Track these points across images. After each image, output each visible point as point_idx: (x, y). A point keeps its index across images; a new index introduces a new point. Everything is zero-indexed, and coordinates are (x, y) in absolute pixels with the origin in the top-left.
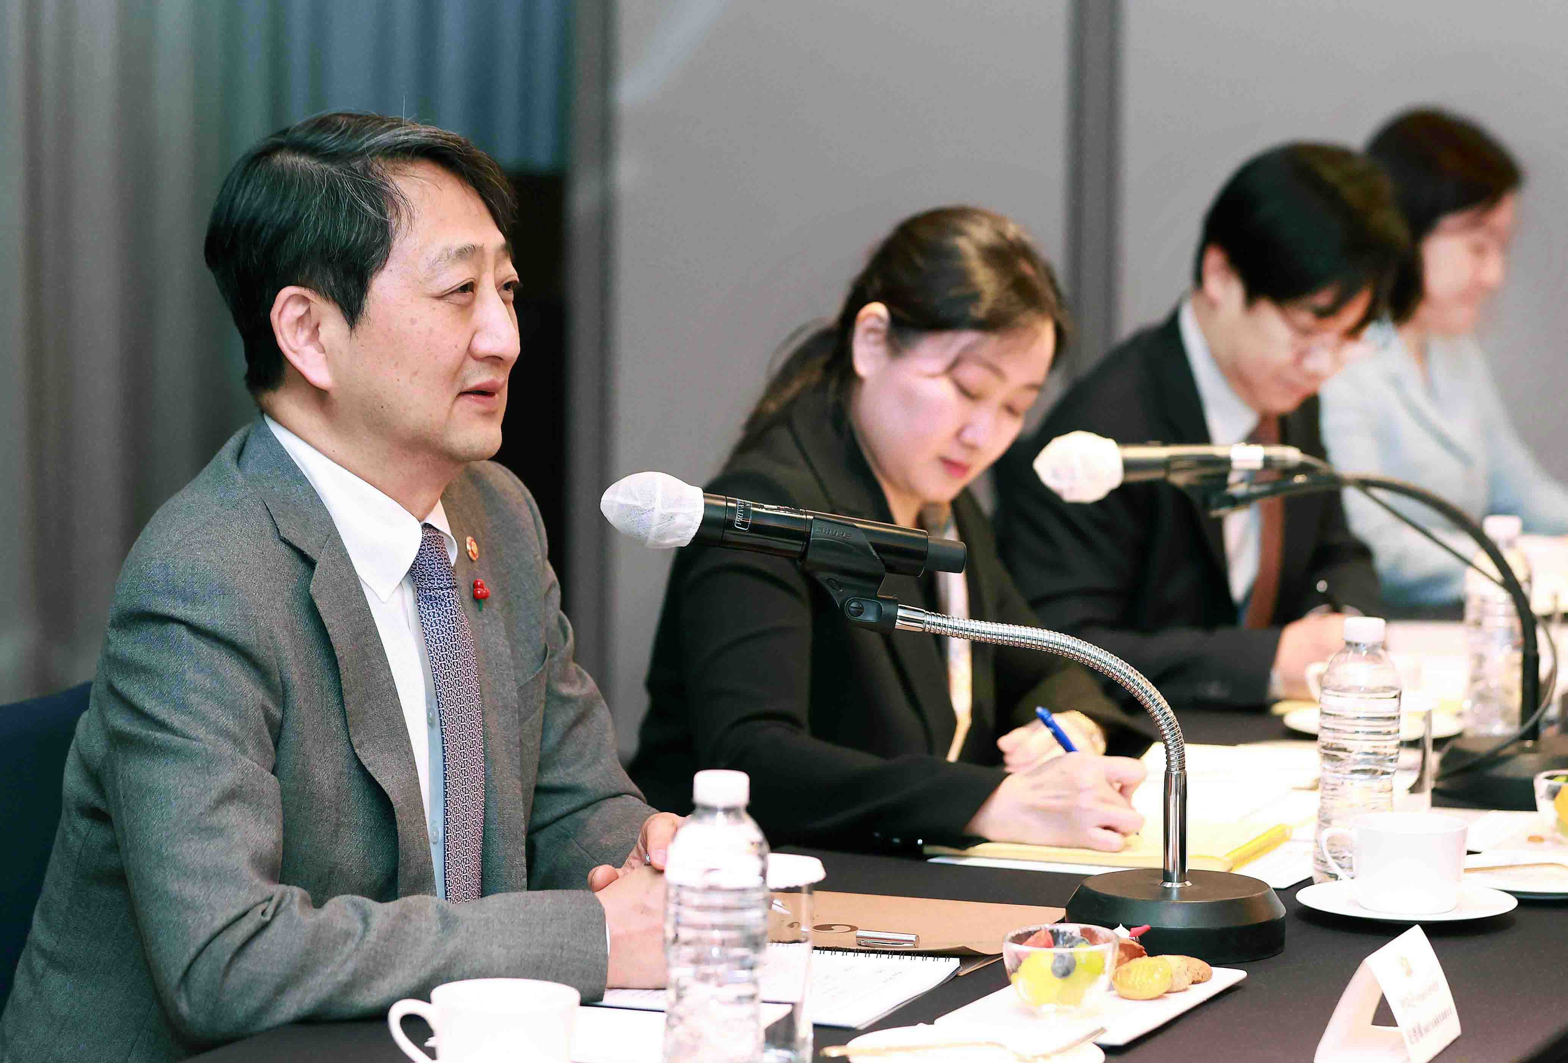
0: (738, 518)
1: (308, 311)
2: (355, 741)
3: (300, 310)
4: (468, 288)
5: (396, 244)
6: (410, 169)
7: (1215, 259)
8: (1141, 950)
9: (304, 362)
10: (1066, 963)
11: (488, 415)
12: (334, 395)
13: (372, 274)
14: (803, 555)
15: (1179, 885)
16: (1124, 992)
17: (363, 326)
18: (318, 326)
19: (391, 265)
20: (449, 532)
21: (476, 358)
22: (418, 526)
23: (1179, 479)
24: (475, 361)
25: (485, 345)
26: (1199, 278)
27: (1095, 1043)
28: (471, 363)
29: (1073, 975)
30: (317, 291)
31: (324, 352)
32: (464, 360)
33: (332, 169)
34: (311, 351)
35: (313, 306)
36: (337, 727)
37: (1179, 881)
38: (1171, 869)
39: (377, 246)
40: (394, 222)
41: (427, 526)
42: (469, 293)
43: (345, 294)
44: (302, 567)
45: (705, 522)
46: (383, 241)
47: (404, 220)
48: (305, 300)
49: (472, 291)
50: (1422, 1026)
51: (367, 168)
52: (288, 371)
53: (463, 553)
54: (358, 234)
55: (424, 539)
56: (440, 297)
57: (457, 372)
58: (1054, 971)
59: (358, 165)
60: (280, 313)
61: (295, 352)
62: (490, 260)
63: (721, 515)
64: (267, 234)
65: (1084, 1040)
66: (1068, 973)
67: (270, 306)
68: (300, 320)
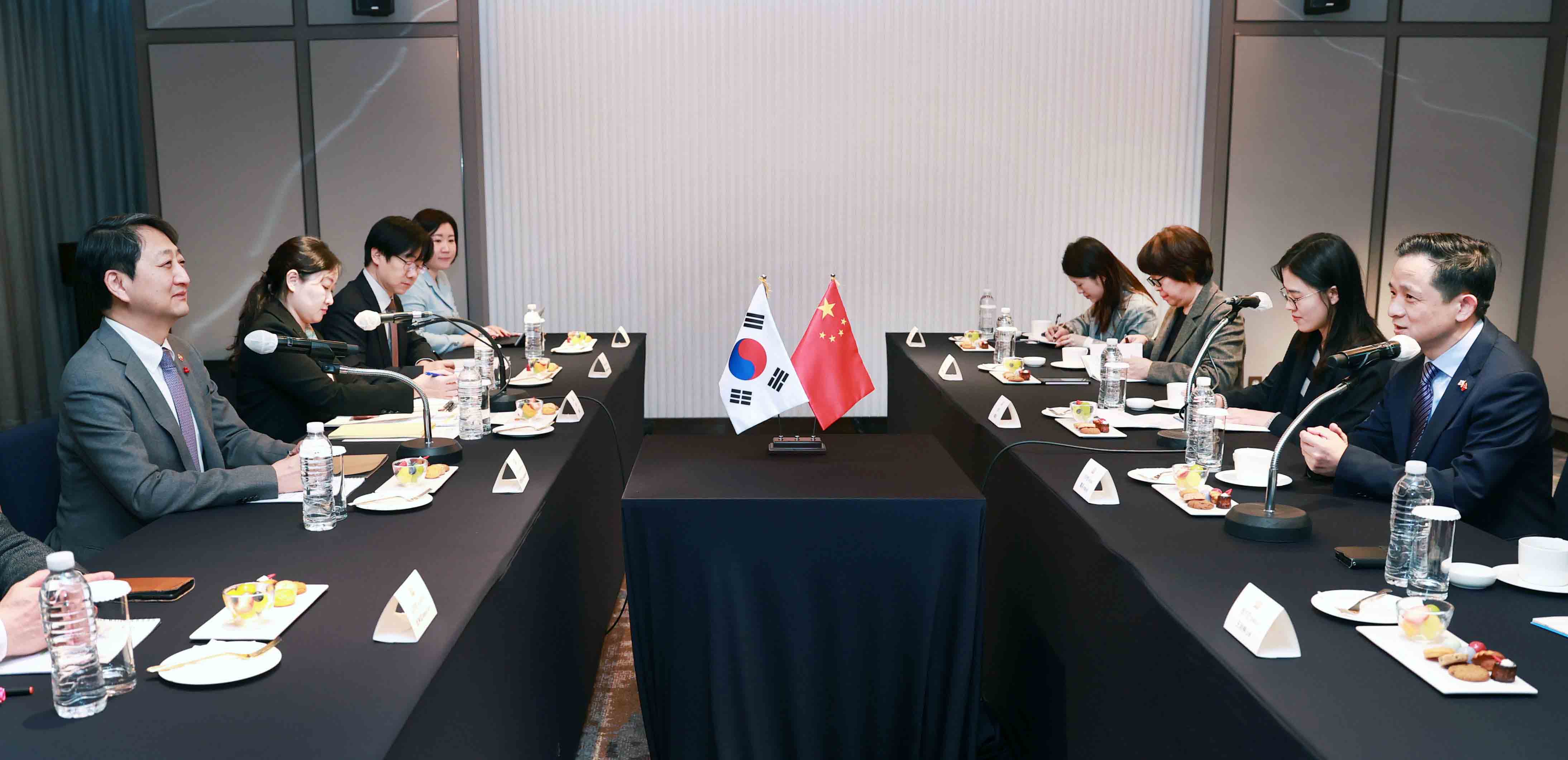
0: (289, 343)
1: (117, 277)
3: (114, 278)
4: (170, 262)
5: (142, 251)
6: (141, 227)
8: (428, 463)
9: (119, 294)
10: (413, 470)
11: (184, 300)
12: (131, 303)
13: (136, 261)
15: (430, 443)
16: (428, 477)
17: (137, 279)
18: (121, 282)
19: (142, 257)
20: (171, 349)
21: (175, 284)
22: (160, 348)
25: (179, 280)
27: (429, 494)
28: (174, 286)
29: (416, 473)
30: (117, 270)
31: (125, 289)
32: (172, 285)
33: (115, 232)
34: (121, 290)
35: (118, 275)
37: (430, 441)
38: (427, 438)
39: (136, 252)
40: (140, 245)
41: (163, 348)
42: (170, 264)
43: (128, 269)
44: (123, 366)
45: (279, 344)
46: (138, 250)
47: (143, 243)
48: (115, 274)
51: (127, 229)
52: (114, 298)
53: (177, 357)
54: (129, 250)
55: (164, 353)
56: (161, 266)
57: (170, 290)
58: (410, 472)
59: (123, 228)
60: (107, 280)
61: (115, 291)
62: (174, 255)
63: (283, 342)
64: (98, 255)
65: (425, 493)
66: (414, 473)
67: (104, 277)
68: (114, 281)
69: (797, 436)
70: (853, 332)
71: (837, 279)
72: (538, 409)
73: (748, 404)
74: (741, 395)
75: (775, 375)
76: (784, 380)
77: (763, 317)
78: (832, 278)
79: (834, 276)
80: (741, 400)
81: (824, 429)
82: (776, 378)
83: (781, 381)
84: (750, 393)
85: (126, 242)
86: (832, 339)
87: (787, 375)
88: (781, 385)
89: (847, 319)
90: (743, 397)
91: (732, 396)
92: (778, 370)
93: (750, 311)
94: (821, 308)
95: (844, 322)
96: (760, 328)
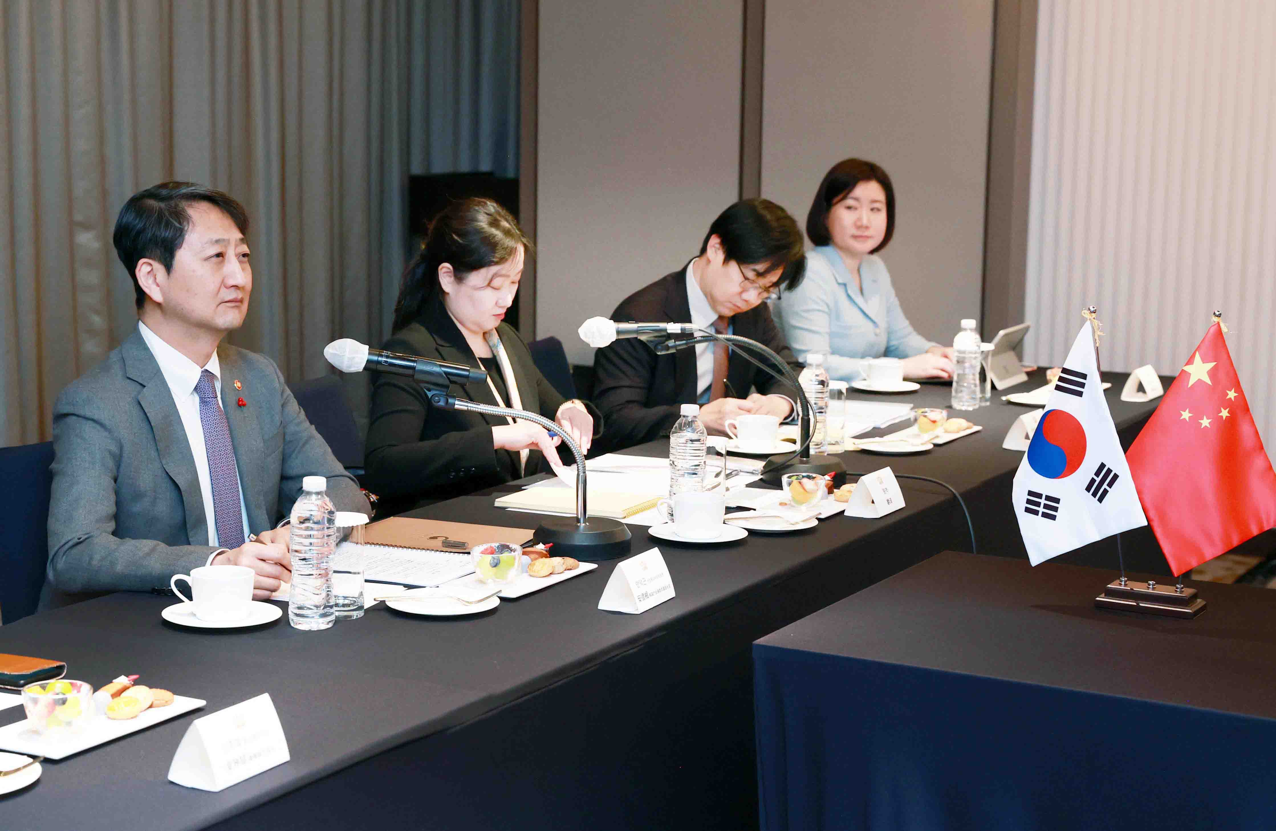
1: (152, 269)
2: (164, 462)
3: (149, 269)
4: (219, 255)
5: (187, 237)
6: (194, 205)
7: (715, 241)
8: (547, 554)
9: (151, 291)
10: (496, 561)
12: (164, 305)
13: (176, 250)
14: (413, 376)
15: (584, 525)
16: (532, 574)
17: (173, 274)
18: (156, 275)
19: (185, 246)
21: (226, 288)
22: (200, 369)
23: (643, 338)
24: (225, 289)
25: (232, 281)
26: (704, 250)
27: (497, 597)
28: (223, 290)
29: (500, 566)
30: (154, 259)
31: (159, 286)
32: (221, 287)
33: (162, 205)
34: (154, 286)
35: (154, 267)
36: (155, 456)
37: (584, 523)
38: (579, 517)
40: (186, 228)
41: (205, 370)
42: (221, 258)
43: (165, 259)
44: (140, 387)
45: (368, 360)
46: (180, 235)
48: (150, 264)
49: (223, 256)
50: (649, 592)
54: (168, 234)
55: (203, 376)
56: (207, 259)
57: (217, 293)
58: (490, 564)
60: (140, 270)
61: (146, 287)
62: (233, 243)
63: (375, 358)
65: (493, 595)
66: (496, 566)
67: (136, 267)
68: (149, 272)
69: (1151, 582)
70: (1251, 412)
71: (1225, 322)
72: (814, 492)
73: (1053, 518)
74: (1043, 501)
75: (1097, 474)
76: (1110, 485)
77: (1084, 376)
78: (1216, 319)
79: (1219, 316)
80: (1041, 510)
81: (1176, 576)
82: (1098, 480)
83: (1105, 486)
84: (1057, 501)
85: (168, 224)
86: (1205, 422)
87: (1116, 477)
88: (1106, 492)
89: (1239, 389)
90: (1046, 506)
91: (1029, 501)
92: (1102, 466)
93: (1066, 366)
94: (1187, 368)
95: (1232, 394)
96: (1080, 394)
